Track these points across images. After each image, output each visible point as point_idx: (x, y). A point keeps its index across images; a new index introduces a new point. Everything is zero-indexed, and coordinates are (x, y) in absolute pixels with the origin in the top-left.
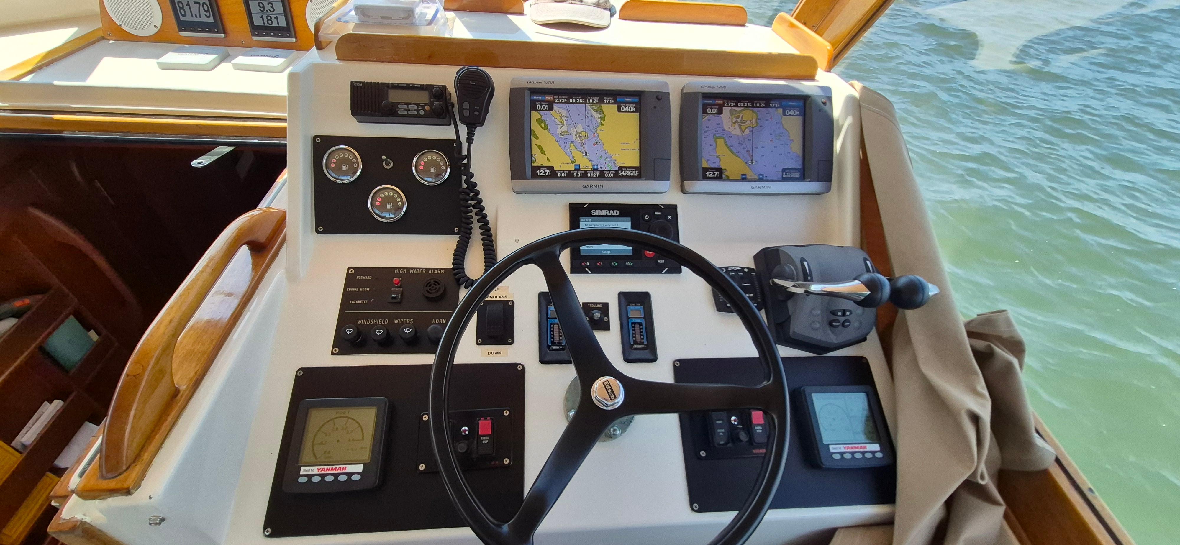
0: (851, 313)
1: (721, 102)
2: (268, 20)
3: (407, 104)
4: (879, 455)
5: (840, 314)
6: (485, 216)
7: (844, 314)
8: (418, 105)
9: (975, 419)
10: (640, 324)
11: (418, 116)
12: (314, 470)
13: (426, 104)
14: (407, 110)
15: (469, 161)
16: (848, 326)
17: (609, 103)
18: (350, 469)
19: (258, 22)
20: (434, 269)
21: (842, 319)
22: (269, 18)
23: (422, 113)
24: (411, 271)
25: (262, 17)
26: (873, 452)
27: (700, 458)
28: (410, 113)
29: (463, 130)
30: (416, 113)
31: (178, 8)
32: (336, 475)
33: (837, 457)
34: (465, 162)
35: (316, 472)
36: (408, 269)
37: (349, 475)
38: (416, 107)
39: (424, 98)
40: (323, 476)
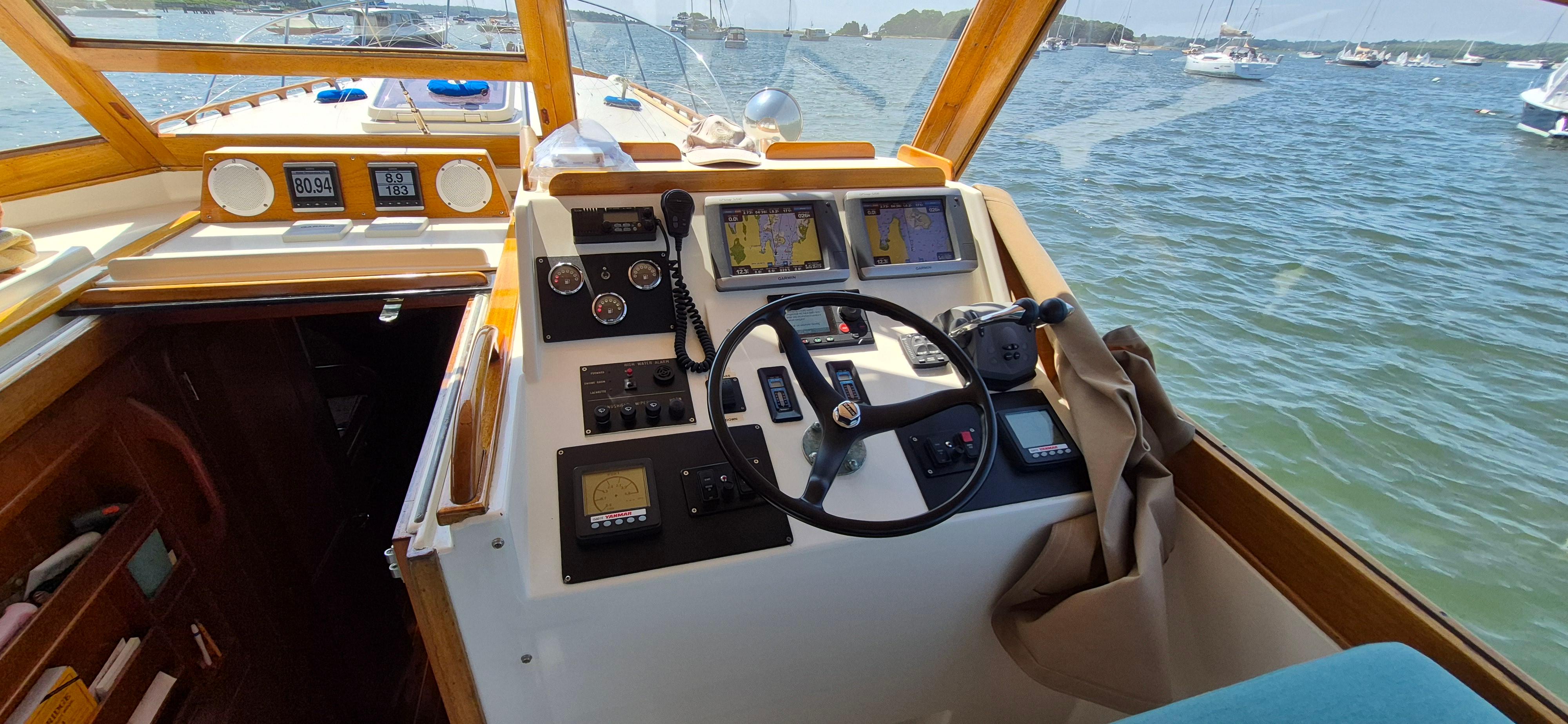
0: (1018, 347)
1: (877, 205)
2: (395, 190)
3: (622, 224)
4: (1068, 451)
5: (1010, 347)
6: (697, 312)
7: (1013, 348)
8: (631, 223)
9: (1126, 396)
10: (850, 385)
11: (632, 232)
12: (604, 518)
13: (637, 223)
14: (623, 228)
15: (680, 265)
16: (1019, 357)
17: (788, 212)
18: (635, 513)
19: (383, 192)
20: (660, 360)
21: (1013, 352)
22: (396, 188)
23: (635, 229)
24: (639, 364)
25: (389, 188)
26: (1064, 450)
27: (928, 476)
28: (625, 230)
29: (672, 241)
30: (629, 230)
31: (295, 185)
32: (625, 519)
33: (1036, 456)
34: (676, 266)
35: (605, 519)
36: (636, 363)
37: (636, 517)
38: (629, 225)
39: (634, 218)
40: (613, 521)
